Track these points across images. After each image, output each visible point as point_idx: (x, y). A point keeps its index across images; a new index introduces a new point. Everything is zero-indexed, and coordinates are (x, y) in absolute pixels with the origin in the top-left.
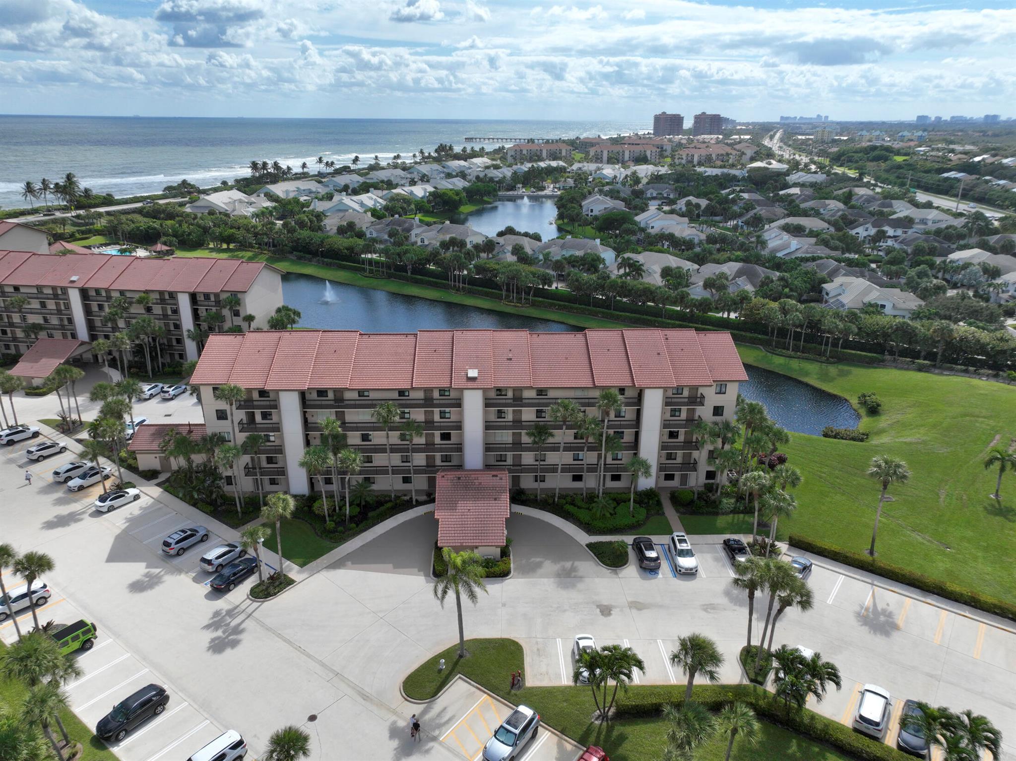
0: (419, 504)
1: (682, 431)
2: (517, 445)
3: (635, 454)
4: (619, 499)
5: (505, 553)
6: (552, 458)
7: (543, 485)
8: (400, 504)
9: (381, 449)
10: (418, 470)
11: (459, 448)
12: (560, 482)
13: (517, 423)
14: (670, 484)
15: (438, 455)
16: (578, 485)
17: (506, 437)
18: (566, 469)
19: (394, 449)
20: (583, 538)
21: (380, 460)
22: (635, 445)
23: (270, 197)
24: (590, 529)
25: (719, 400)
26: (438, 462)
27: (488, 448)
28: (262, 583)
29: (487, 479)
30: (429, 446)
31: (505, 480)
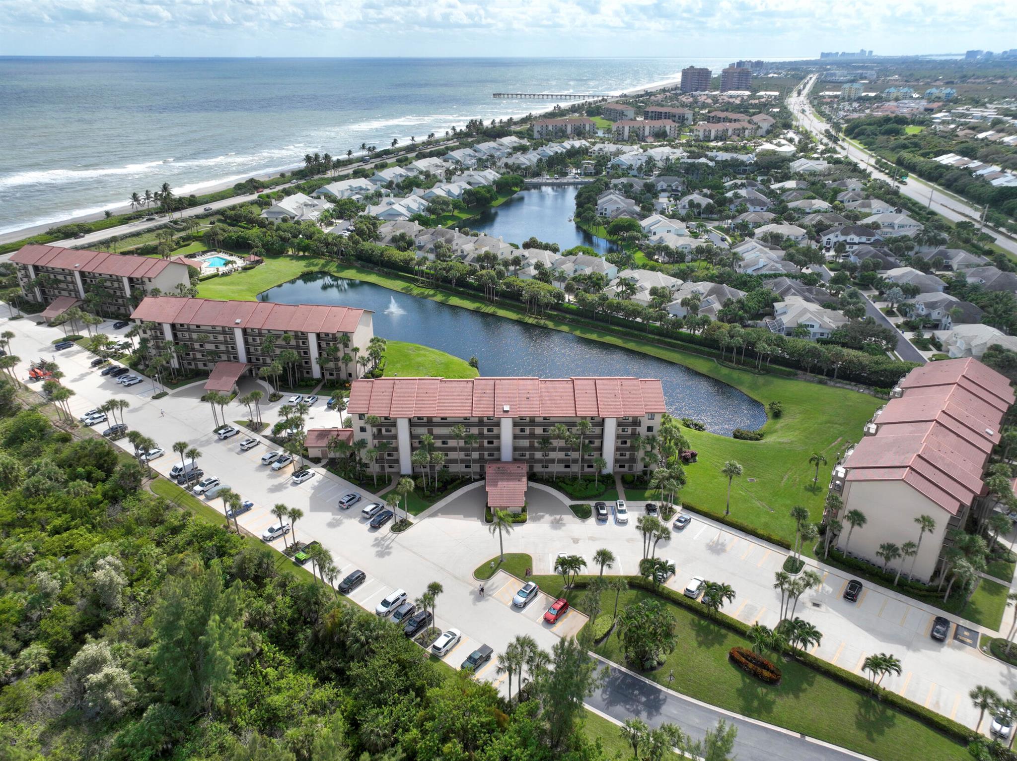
0: (475, 480)
1: (629, 441)
2: (532, 448)
3: (601, 455)
4: (589, 480)
5: (524, 510)
6: (552, 455)
7: (547, 470)
8: (464, 481)
9: (454, 449)
10: (475, 461)
11: (498, 449)
12: (557, 469)
13: (532, 436)
14: (622, 470)
15: (486, 453)
16: (568, 470)
17: (525, 443)
18: (560, 461)
19: (461, 449)
20: (568, 502)
21: (453, 455)
22: (600, 449)
23: (330, 198)
24: (572, 497)
25: (651, 423)
26: (486, 457)
27: (515, 449)
28: (396, 524)
29: (514, 468)
30: (481, 448)
31: (525, 468)
